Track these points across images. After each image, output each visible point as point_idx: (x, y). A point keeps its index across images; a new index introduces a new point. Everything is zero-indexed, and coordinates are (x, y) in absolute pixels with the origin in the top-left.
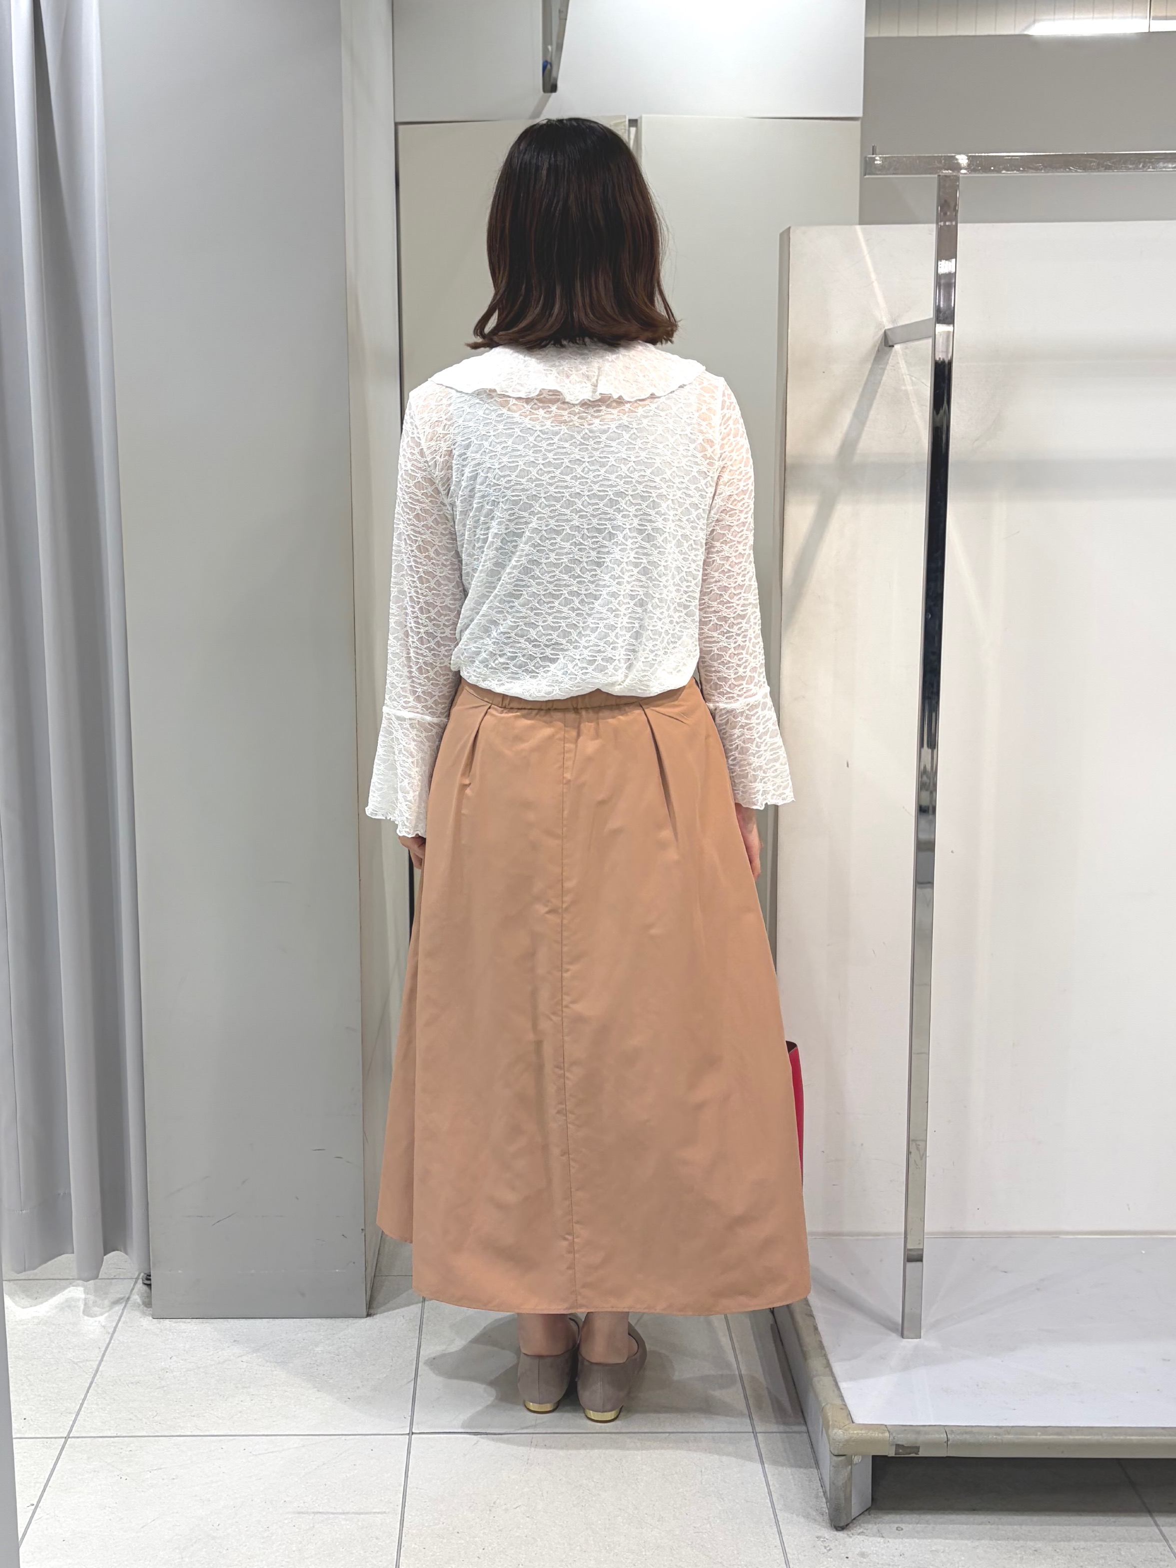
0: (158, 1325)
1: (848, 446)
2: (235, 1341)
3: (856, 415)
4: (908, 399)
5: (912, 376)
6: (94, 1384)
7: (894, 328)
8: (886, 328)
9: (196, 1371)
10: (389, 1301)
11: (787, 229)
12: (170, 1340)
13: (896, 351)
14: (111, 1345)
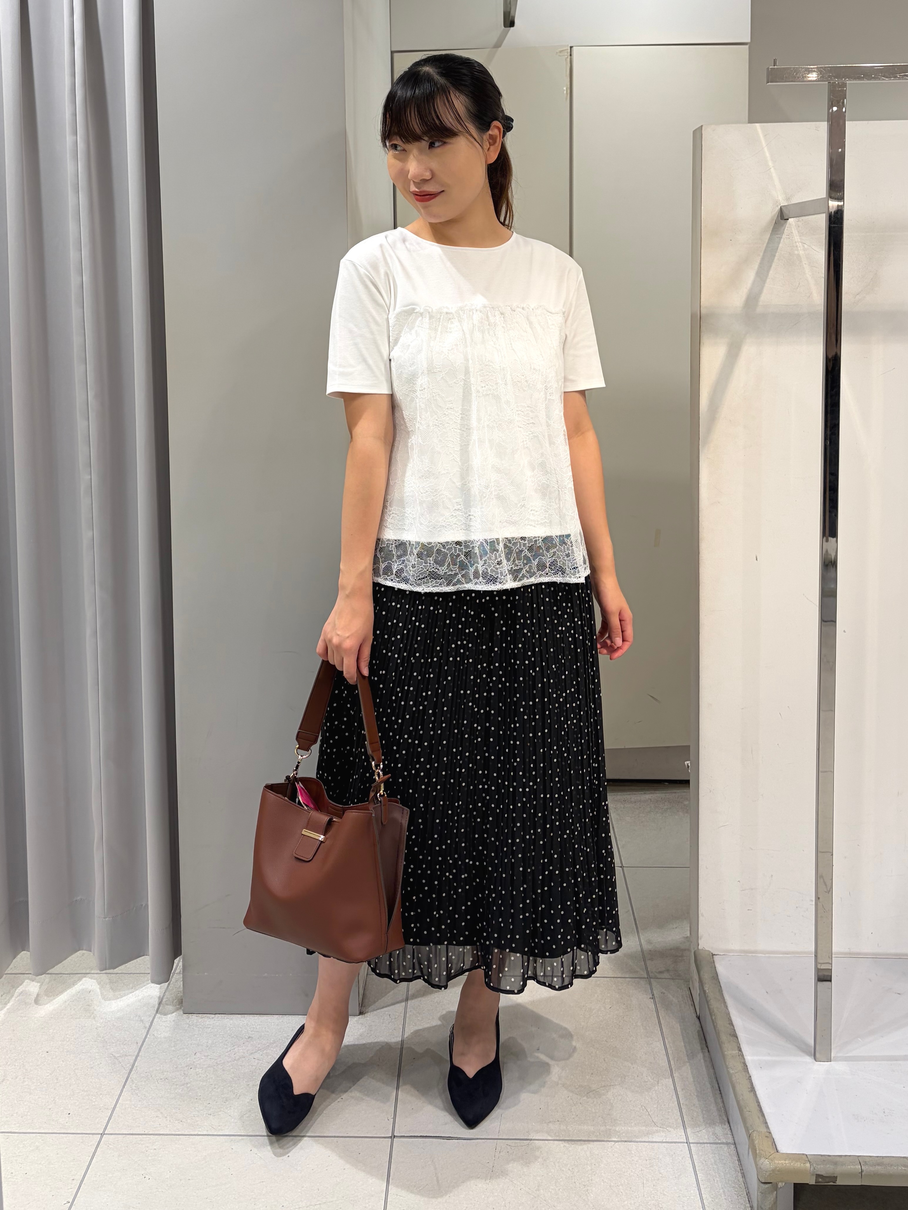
0: (188, 1021)
1: (752, 299)
2: (249, 1037)
3: (758, 274)
4: (801, 262)
5: (804, 243)
6: (129, 1079)
7: (788, 205)
8: (782, 205)
9: (215, 1067)
10: (378, 1000)
11: (698, 128)
12: (195, 1036)
13: (789, 224)
14: (147, 1039)
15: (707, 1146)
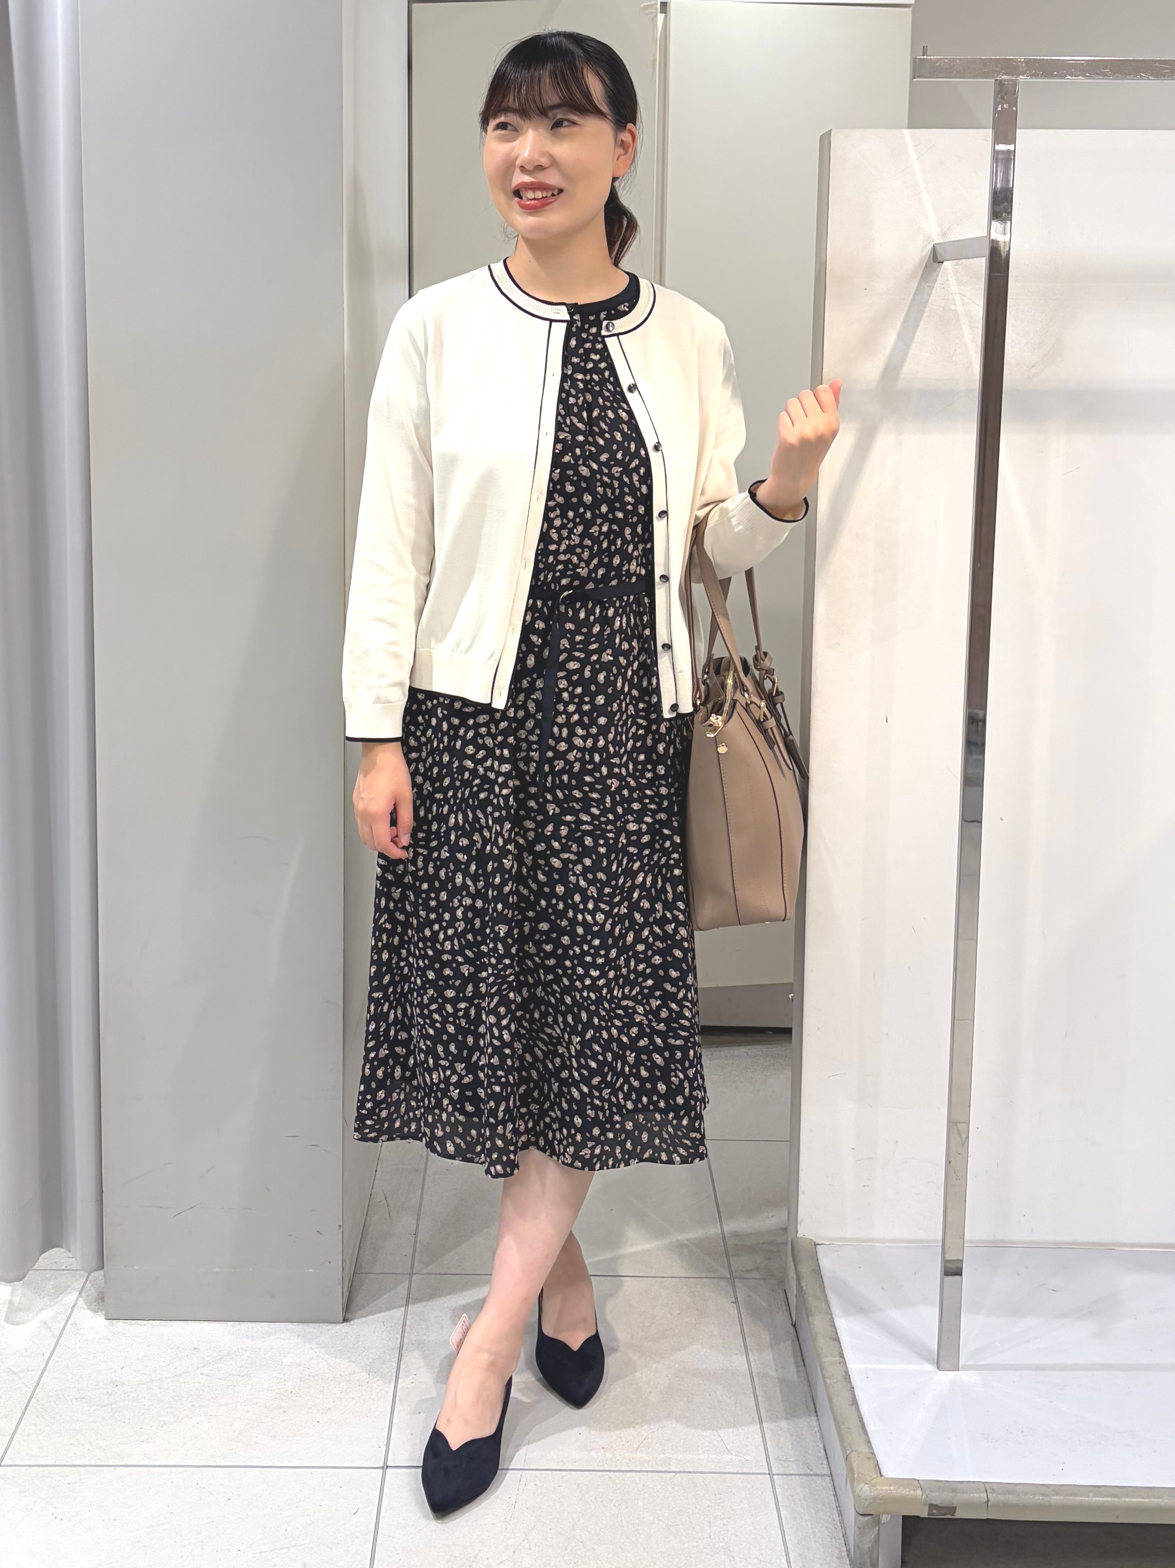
0: (111, 1328)
1: (891, 371)
2: (195, 1349)
3: (900, 336)
4: (959, 320)
5: (964, 295)
6: (33, 1399)
7: (944, 243)
8: (936, 242)
9: (149, 1384)
10: (368, 1304)
11: (828, 132)
12: (122, 1347)
13: (945, 269)
14: (56, 1351)
15: (795, 1479)
